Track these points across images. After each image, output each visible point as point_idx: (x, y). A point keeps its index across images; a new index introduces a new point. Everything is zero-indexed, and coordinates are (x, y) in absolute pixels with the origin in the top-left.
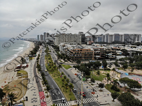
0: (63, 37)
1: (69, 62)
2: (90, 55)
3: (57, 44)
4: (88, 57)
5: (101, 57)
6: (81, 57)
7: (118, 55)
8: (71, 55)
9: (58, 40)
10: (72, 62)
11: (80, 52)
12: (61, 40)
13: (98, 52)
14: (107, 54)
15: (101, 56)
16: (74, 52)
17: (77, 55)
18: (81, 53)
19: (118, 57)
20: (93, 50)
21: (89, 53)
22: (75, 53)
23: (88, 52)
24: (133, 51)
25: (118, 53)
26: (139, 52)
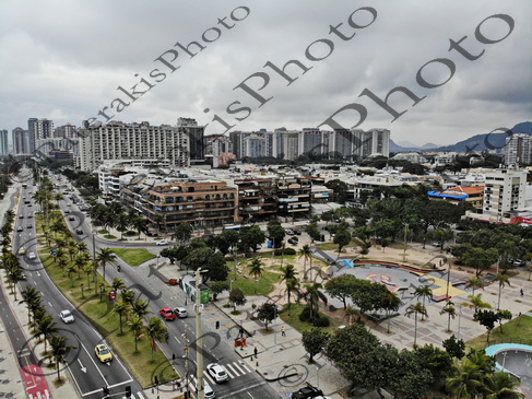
0: (113, 136)
1: (142, 235)
2: (225, 204)
3: (89, 166)
4: (218, 214)
5: (263, 212)
6: (191, 214)
7: (317, 201)
8: (151, 207)
9: (94, 148)
10: (156, 235)
11: (185, 195)
12: (107, 148)
13: (251, 193)
14: (282, 200)
15: (263, 208)
16: (162, 196)
17: (177, 207)
18: (190, 198)
19: (319, 209)
20: (237, 187)
21: (222, 196)
22: (169, 200)
23: (218, 195)
24: (364, 185)
25: (316, 196)
26: (384, 187)
